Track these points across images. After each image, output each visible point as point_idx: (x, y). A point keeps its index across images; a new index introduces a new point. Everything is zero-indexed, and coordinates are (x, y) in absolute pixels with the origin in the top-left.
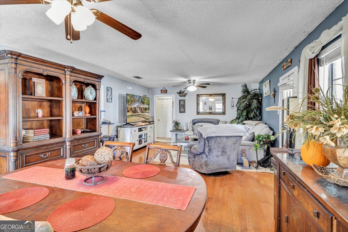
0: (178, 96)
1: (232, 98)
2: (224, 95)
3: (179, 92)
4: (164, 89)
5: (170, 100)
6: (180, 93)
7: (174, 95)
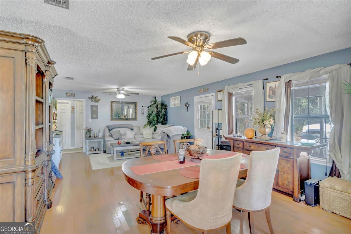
0: (90, 101)
1: (143, 106)
2: (135, 103)
3: (90, 97)
4: (71, 92)
5: (68, 104)
6: (92, 98)
7: (85, 99)
